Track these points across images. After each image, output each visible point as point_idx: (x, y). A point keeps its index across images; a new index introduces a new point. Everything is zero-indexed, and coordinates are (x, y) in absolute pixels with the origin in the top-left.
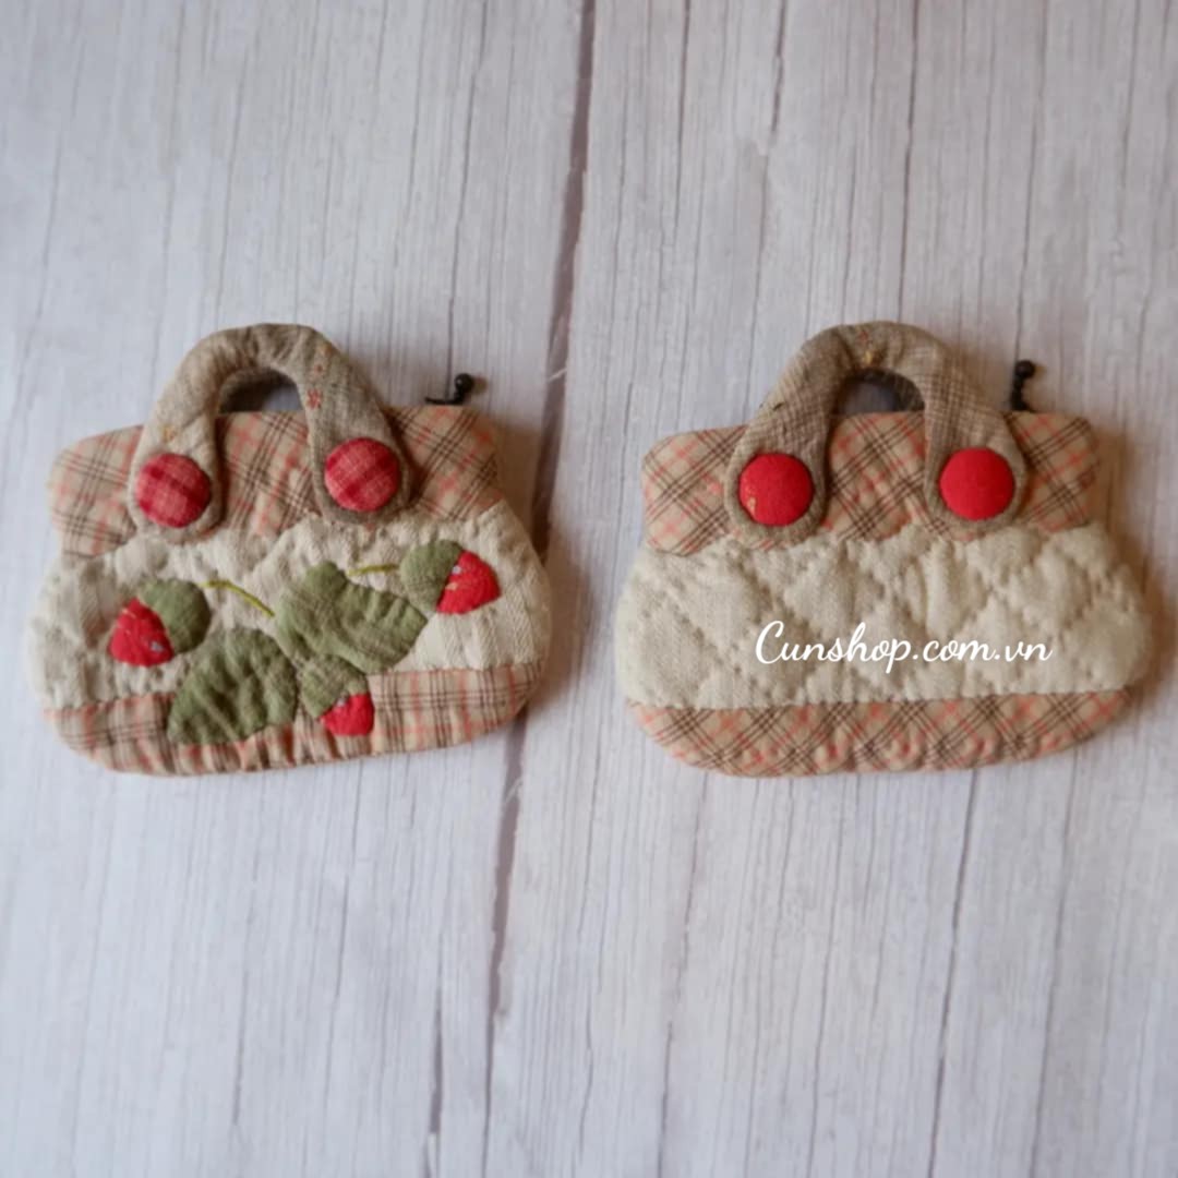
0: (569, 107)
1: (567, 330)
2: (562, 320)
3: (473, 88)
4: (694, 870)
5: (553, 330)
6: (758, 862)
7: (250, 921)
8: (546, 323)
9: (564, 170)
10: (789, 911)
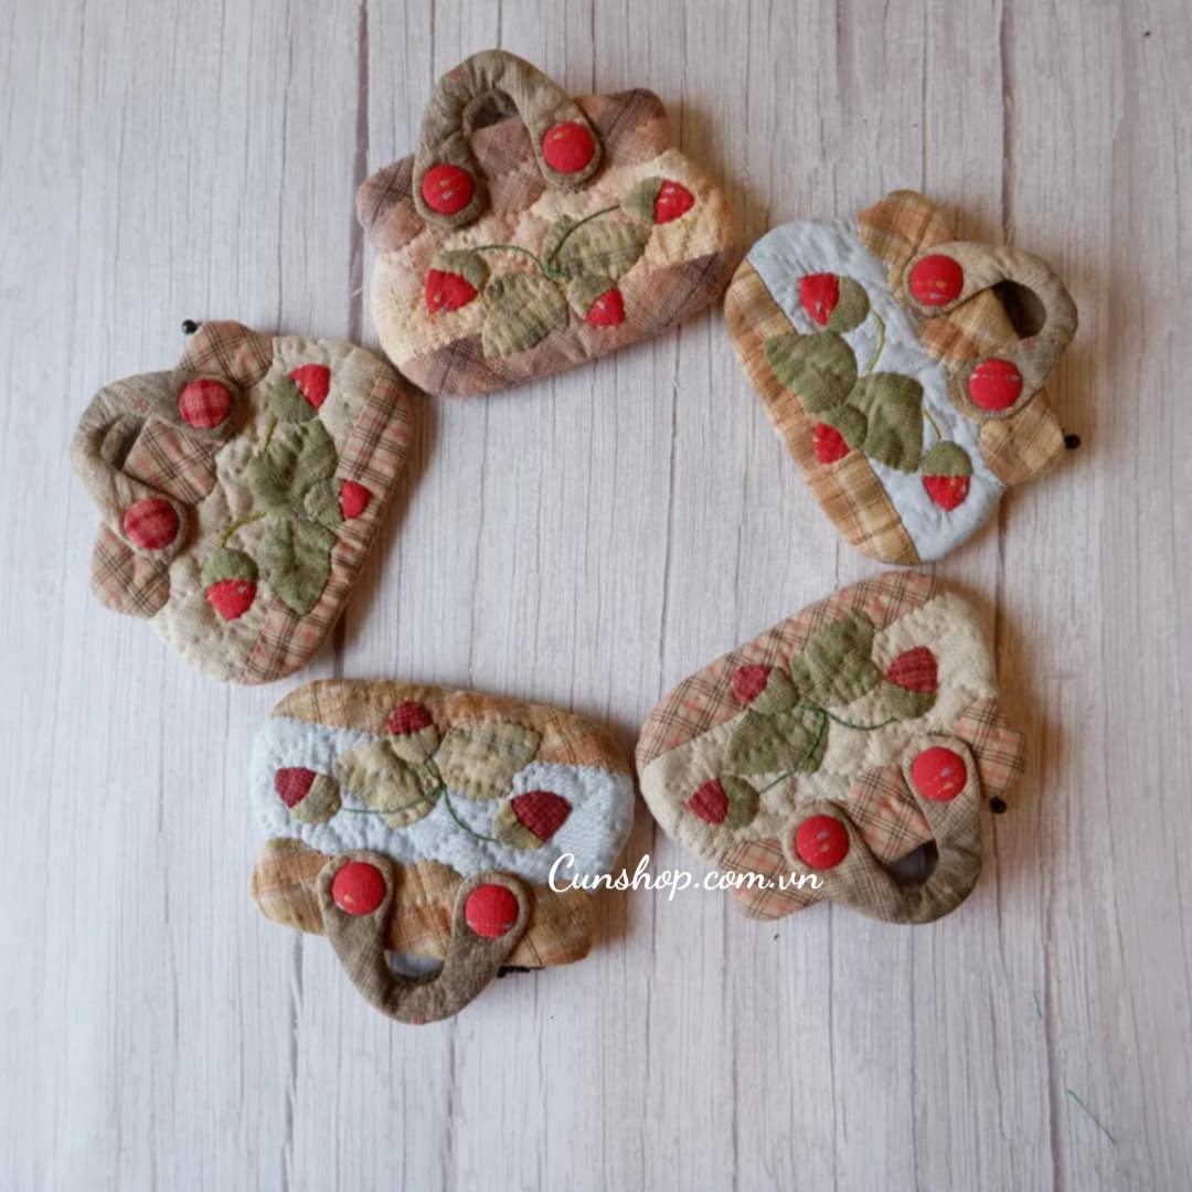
0: (353, 106)
1: (361, 261)
2: (357, 255)
3: (286, 99)
4: (472, 629)
5: (352, 262)
6: (518, 620)
7: (163, 687)
8: (346, 256)
9: (353, 150)
10: (542, 654)
